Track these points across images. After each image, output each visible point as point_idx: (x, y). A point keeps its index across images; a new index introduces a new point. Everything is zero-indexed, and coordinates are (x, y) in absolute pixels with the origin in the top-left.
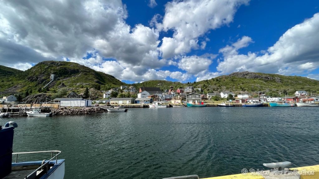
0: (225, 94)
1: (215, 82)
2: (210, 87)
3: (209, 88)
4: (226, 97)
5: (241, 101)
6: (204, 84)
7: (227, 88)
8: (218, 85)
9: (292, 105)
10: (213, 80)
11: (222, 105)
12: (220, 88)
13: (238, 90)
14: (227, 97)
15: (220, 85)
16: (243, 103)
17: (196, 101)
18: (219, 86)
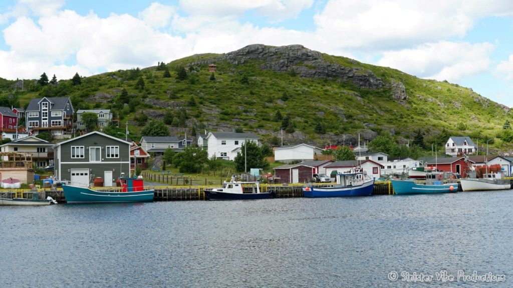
0: (224, 143)
1: (172, 84)
2: (151, 107)
3: (146, 111)
4: (232, 157)
5: (296, 173)
6: (125, 93)
7: (226, 116)
8: (186, 98)
9: (452, 188)
10: (161, 73)
11: (226, 190)
12: (196, 112)
13: (268, 124)
14: (235, 155)
15: (197, 101)
16: (304, 184)
17: (108, 177)
18: (192, 104)
